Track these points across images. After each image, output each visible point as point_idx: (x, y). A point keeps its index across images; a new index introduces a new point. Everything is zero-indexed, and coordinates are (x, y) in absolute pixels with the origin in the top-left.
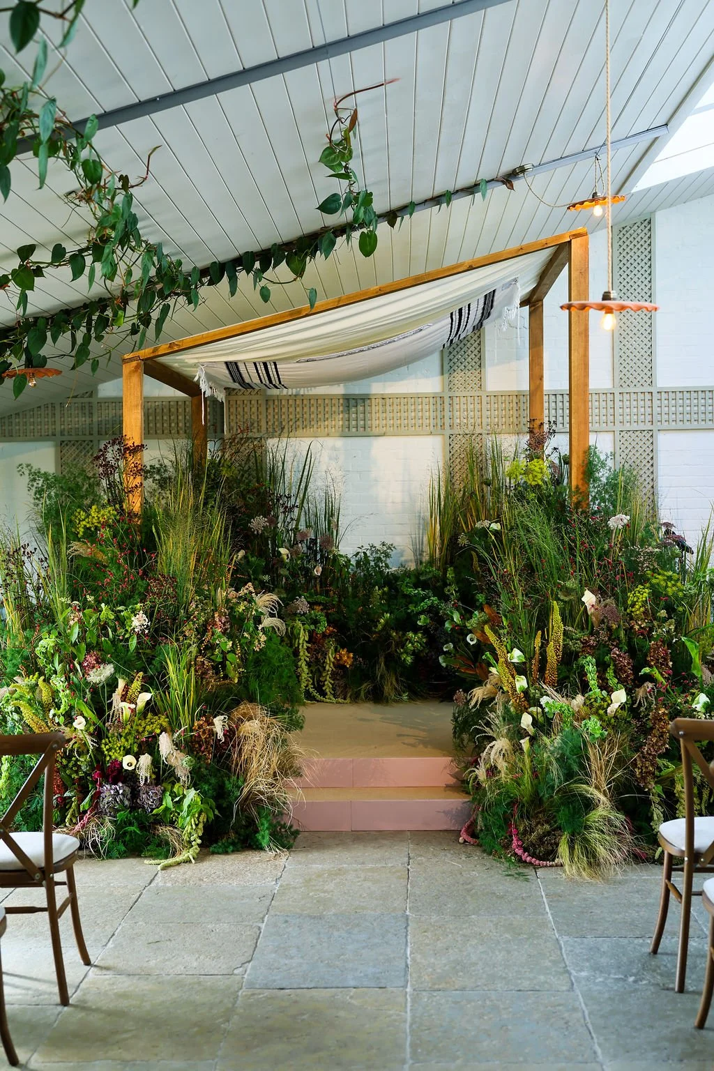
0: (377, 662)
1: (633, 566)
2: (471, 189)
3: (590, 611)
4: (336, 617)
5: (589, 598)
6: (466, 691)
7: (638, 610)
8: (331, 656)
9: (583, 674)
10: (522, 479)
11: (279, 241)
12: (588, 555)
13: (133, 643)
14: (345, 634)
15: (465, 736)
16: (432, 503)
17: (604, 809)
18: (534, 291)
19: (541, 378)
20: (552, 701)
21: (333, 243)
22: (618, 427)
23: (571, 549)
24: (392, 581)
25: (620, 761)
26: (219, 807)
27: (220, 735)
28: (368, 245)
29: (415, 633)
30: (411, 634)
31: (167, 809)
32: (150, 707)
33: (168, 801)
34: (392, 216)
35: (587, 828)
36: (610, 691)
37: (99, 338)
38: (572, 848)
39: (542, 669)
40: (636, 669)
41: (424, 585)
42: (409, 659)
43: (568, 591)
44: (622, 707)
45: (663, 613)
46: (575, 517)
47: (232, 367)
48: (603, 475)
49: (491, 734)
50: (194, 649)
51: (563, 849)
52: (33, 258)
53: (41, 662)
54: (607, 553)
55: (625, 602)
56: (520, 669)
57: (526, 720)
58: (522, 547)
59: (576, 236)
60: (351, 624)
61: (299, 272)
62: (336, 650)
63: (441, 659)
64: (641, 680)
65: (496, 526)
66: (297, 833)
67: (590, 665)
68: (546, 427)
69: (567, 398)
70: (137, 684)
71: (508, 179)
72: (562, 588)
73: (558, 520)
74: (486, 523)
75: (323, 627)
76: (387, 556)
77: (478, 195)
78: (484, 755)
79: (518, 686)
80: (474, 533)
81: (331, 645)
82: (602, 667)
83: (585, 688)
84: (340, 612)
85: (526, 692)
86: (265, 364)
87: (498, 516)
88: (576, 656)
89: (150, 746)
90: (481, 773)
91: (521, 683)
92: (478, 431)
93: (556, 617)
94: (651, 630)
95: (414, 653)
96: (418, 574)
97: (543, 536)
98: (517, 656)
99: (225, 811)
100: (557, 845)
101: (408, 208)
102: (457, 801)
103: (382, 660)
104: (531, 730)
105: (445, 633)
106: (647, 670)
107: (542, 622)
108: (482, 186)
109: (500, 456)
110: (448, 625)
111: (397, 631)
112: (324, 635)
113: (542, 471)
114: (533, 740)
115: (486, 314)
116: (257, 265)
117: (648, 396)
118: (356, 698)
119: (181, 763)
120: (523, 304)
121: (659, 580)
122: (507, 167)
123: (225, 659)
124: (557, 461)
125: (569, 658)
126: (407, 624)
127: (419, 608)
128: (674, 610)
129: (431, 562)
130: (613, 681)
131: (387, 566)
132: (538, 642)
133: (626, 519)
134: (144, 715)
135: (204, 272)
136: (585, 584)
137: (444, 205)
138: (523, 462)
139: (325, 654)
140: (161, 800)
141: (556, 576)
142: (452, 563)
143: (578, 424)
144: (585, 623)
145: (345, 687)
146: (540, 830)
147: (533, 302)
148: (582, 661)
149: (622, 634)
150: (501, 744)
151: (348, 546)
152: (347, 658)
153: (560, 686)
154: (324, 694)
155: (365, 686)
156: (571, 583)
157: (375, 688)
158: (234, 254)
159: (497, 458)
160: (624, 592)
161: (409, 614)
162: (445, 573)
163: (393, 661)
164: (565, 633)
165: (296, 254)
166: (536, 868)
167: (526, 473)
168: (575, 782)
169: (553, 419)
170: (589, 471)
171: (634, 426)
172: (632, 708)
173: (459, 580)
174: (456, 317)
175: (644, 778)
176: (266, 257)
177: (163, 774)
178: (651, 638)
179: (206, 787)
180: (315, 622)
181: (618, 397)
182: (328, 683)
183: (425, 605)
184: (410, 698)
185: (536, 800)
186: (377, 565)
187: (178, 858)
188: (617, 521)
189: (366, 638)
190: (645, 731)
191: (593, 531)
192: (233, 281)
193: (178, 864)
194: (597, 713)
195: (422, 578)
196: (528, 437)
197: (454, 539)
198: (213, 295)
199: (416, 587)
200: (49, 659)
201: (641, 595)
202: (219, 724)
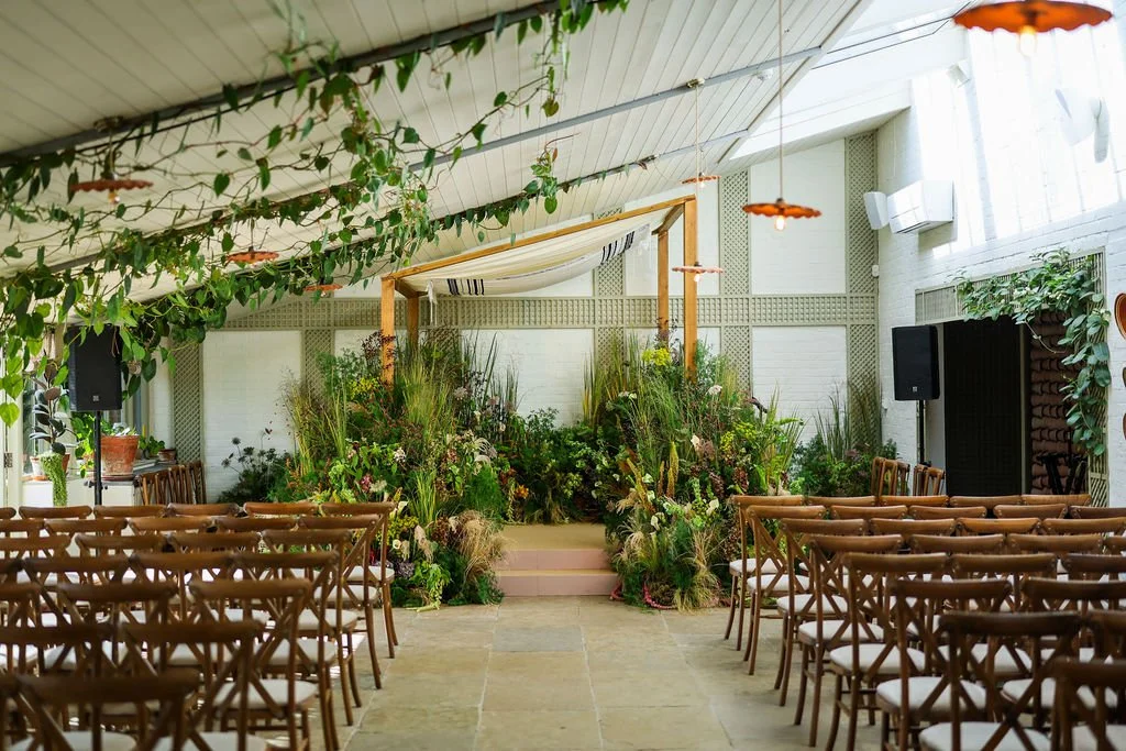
0: (547, 495)
1: (725, 419)
2: (618, 169)
3: (697, 449)
4: (516, 461)
5: (695, 440)
6: (615, 502)
7: (727, 448)
8: (512, 490)
9: (691, 489)
10: (652, 362)
11: (491, 202)
12: (696, 412)
13: (394, 469)
14: (522, 475)
15: (614, 535)
16: (586, 377)
17: (704, 572)
18: (661, 227)
19: (667, 287)
20: (670, 505)
21: (528, 204)
22: (724, 323)
23: (685, 409)
24: (556, 438)
25: (714, 543)
26: (452, 577)
27: (454, 529)
28: (551, 206)
29: (574, 473)
30: (571, 474)
31: (418, 577)
32: (406, 511)
33: (419, 573)
34: (566, 186)
35: (694, 585)
36: (709, 500)
37: (369, 265)
38: (682, 597)
39: (665, 487)
40: (725, 486)
41: (581, 439)
42: (570, 493)
43: (683, 436)
44: (716, 510)
45: (743, 450)
46: (687, 387)
47: (452, 283)
48: (706, 360)
49: (631, 530)
50: (434, 473)
51: (677, 598)
52: (352, 223)
53: (332, 481)
54: (708, 411)
55: (718, 443)
56: (650, 487)
57: (654, 521)
58: (652, 407)
59: (689, 200)
60: (527, 467)
61: (505, 223)
62: (516, 486)
63: (593, 493)
64: (728, 493)
65: (633, 396)
66: (502, 596)
67: (696, 484)
68: (670, 322)
69: (681, 302)
70: (398, 495)
71: (643, 163)
72: (677, 434)
73: (676, 390)
74: (627, 393)
75: (508, 469)
76: (552, 418)
77: (624, 173)
78: (626, 543)
79: (649, 497)
80: (617, 401)
81: (512, 483)
82: (703, 485)
83: (693, 498)
84: (519, 458)
85: (654, 501)
86: (475, 281)
87: (636, 388)
88: (688, 477)
89: (406, 535)
90: (624, 556)
91: (651, 495)
92: (620, 325)
93: (674, 453)
94: (735, 461)
95: (573, 489)
96: (575, 431)
97: (666, 399)
98: (648, 478)
99: (457, 579)
100: (673, 596)
101: (578, 180)
102: (608, 576)
103: (550, 493)
104: (658, 527)
105: (597, 474)
106: (732, 486)
107: (665, 456)
108: (626, 167)
109: (636, 344)
110: (598, 468)
111: (560, 473)
112: (507, 475)
113: (665, 357)
114: (658, 533)
115: (627, 246)
116: (476, 216)
117: (745, 301)
118: (531, 521)
119: (428, 548)
120: (654, 232)
121: (740, 428)
122: (643, 156)
123: (454, 480)
124: (678, 349)
125: (682, 479)
126: (568, 467)
127: (577, 456)
128: (751, 449)
129: (586, 422)
130: (711, 494)
131: (552, 426)
132: (662, 468)
133: (720, 388)
134: (402, 516)
135: (441, 220)
136: (694, 431)
137: (601, 179)
138: (653, 350)
139: (508, 489)
140: (414, 572)
141: (674, 426)
142: (600, 424)
143: (690, 324)
144: (693, 457)
145: (523, 513)
146: (663, 588)
147: (661, 232)
148: (690, 481)
149: (717, 464)
150: (638, 535)
151: (524, 411)
152: (525, 492)
153: (677, 498)
154: (507, 518)
155: (538, 513)
156: (684, 431)
157: (545, 513)
158: (461, 210)
159: (634, 345)
160: (719, 435)
161: (569, 460)
162: (596, 429)
163: (557, 494)
164: (680, 463)
165: (502, 210)
166: (660, 609)
167: (655, 357)
168: (685, 556)
169: (675, 317)
170: (696, 357)
171: (736, 323)
172: (723, 512)
173: (605, 436)
174: (607, 249)
175: (729, 555)
176: (481, 212)
177: (416, 555)
178: (735, 466)
179: (444, 563)
180: (501, 465)
181: (723, 301)
182: (510, 510)
183: (581, 453)
184: (570, 522)
185: (661, 569)
186: (544, 425)
187: (428, 607)
188: (715, 390)
189: (537, 477)
190: (730, 525)
191: (699, 396)
192: (459, 226)
193: (429, 610)
194: (699, 514)
195: (579, 434)
196: (656, 331)
197: (602, 405)
198: (445, 236)
199: (574, 440)
200: (338, 478)
201: (729, 437)
202: (452, 522)
